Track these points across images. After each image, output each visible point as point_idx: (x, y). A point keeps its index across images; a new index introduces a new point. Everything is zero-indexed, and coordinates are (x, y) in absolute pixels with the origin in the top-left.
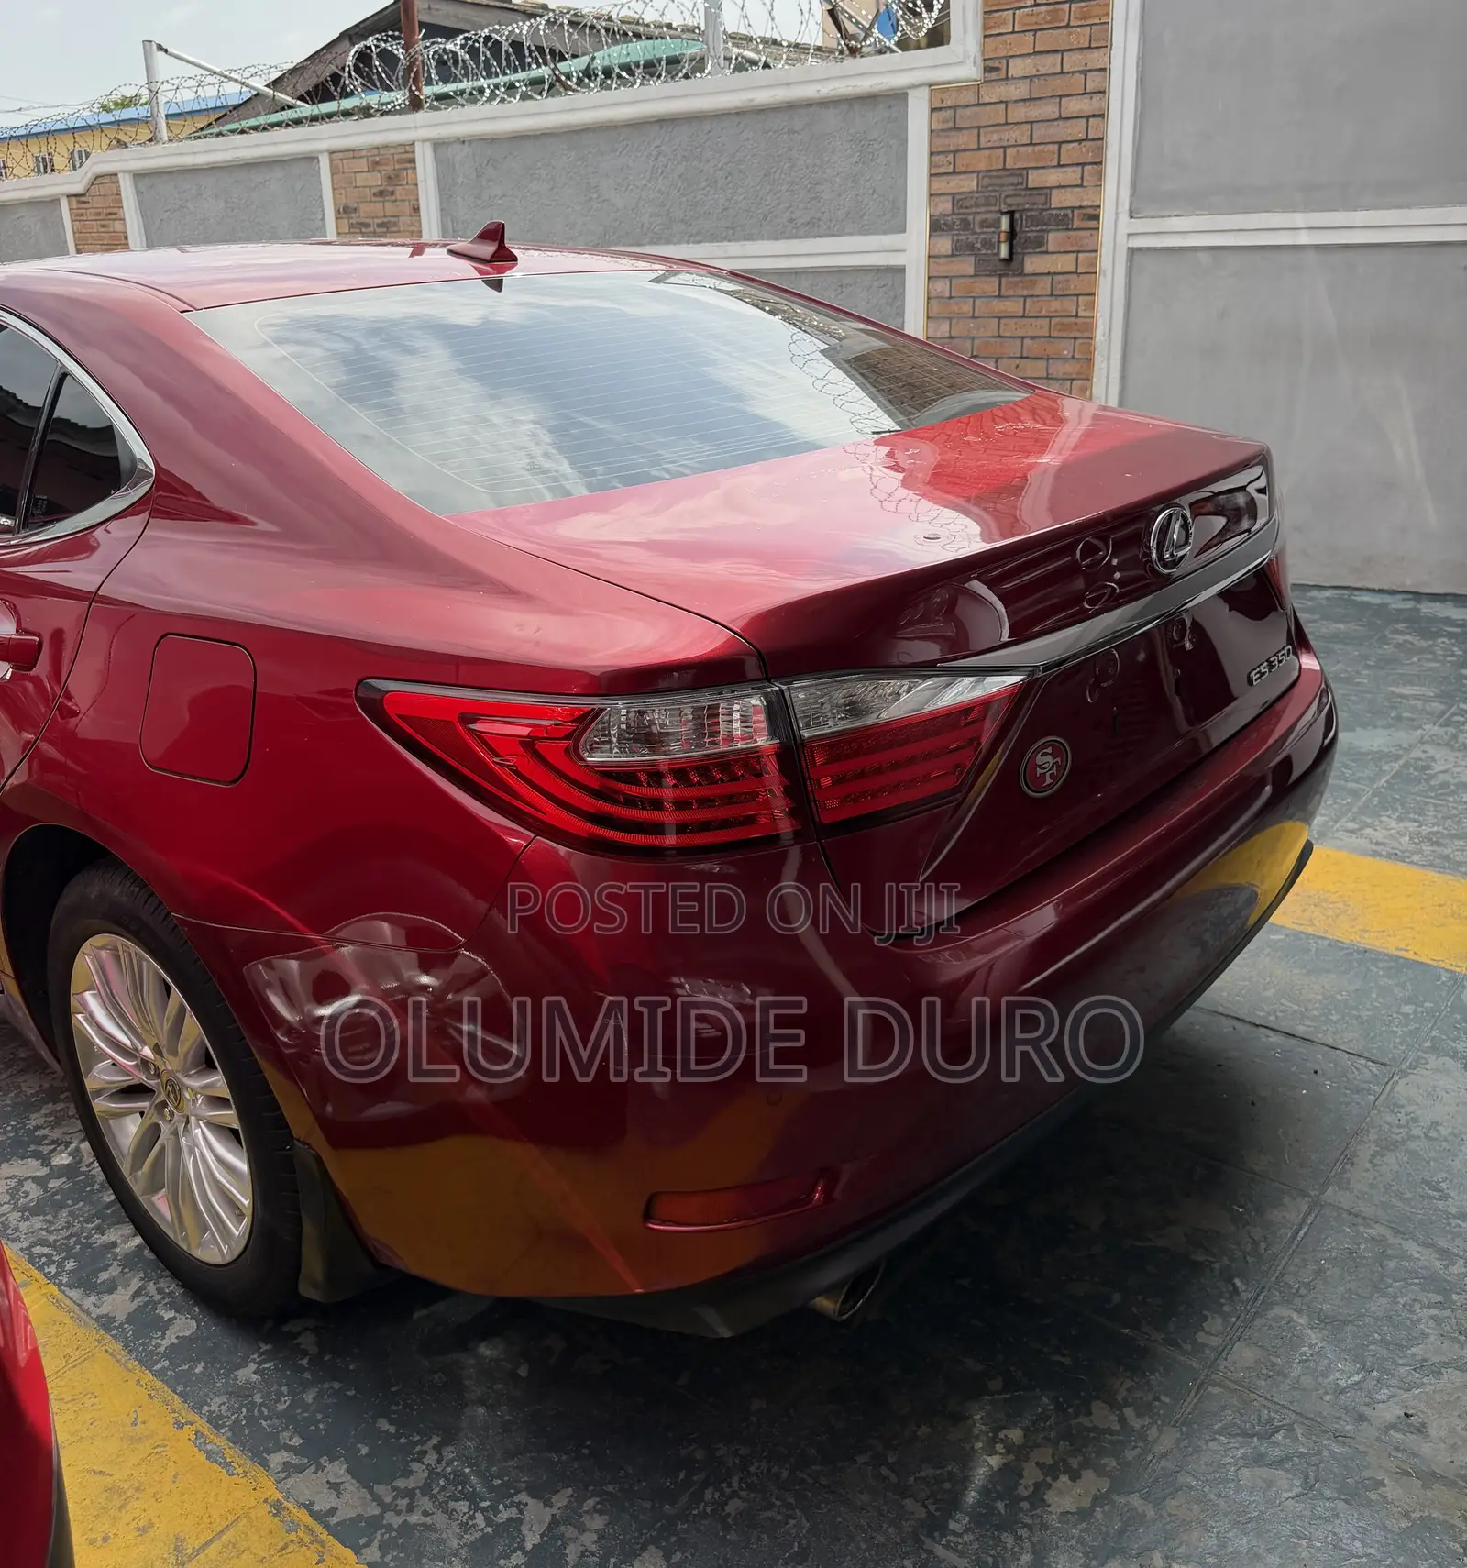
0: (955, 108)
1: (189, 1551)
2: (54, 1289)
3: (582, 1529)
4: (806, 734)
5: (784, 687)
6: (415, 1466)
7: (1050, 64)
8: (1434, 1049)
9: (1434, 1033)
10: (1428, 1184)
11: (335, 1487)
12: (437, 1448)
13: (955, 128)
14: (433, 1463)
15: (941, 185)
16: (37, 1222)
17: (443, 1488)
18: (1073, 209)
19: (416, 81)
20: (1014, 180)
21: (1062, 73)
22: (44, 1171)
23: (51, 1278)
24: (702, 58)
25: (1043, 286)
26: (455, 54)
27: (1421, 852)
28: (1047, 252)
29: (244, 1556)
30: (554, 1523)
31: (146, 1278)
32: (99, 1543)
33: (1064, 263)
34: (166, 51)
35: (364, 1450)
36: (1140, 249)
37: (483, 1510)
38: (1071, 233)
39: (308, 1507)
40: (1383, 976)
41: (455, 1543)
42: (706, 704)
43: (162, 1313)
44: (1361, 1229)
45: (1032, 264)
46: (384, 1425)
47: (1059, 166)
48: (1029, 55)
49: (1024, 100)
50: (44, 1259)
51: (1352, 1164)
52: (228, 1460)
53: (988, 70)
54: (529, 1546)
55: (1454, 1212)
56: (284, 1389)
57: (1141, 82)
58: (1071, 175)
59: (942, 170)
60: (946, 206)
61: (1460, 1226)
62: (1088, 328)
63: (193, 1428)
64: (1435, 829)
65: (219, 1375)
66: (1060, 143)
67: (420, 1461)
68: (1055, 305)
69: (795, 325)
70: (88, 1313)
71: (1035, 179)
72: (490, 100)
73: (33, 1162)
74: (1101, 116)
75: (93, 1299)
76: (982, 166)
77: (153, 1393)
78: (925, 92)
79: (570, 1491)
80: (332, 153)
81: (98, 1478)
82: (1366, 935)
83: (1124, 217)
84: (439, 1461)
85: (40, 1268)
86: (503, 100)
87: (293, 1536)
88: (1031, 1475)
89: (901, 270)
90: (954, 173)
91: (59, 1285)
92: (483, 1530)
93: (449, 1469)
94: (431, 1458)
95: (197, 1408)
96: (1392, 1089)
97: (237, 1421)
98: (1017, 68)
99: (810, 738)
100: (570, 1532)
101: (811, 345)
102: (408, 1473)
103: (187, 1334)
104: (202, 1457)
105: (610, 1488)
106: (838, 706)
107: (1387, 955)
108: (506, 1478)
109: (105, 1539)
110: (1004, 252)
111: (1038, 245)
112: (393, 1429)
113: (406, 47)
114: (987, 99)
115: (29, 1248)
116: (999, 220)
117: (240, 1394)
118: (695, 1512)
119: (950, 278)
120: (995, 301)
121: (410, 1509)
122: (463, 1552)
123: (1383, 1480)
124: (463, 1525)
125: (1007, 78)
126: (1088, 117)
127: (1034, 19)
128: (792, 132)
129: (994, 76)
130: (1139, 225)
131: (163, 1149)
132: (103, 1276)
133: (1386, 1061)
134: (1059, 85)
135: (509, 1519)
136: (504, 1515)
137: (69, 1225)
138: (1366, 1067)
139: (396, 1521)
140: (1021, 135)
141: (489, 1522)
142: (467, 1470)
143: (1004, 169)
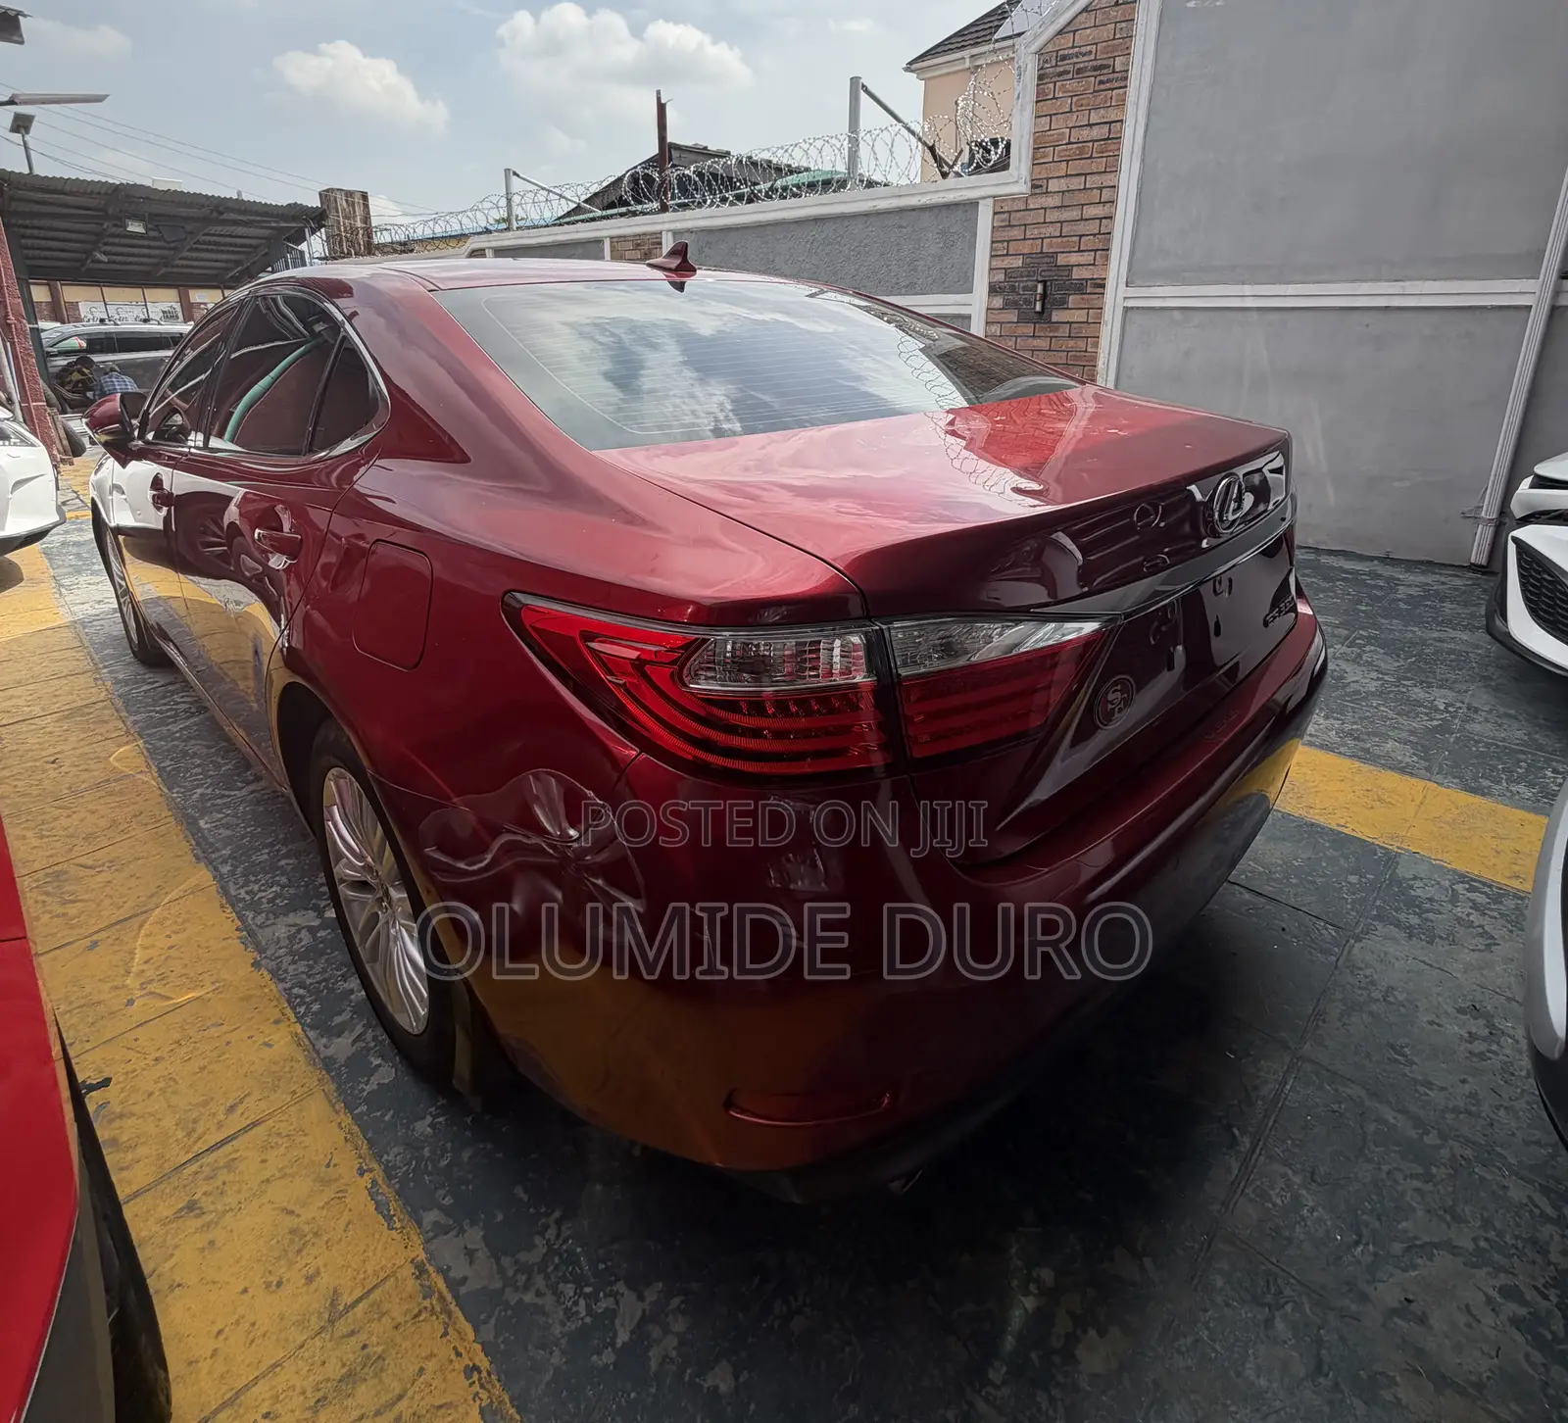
0: (1009, 212)
1: (341, 1308)
2: (298, 1028)
3: (666, 1331)
4: (903, 672)
5: (884, 627)
6: (538, 1240)
7: (1076, 183)
8: (1379, 918)
9: (1378, 903)
10: (1392, 1047)
11: (470, 1254)
12: (559, 1222)
13: (1009, 226)
14: (553, 1238)
15: (997, 263)
16: (302, 966)
17: (556, 1268)
18: (1087, 280)
19: (665, 194)
20: (1046, 260)
21: (1085, 189)
22: (316, 923)
23: (299, 1019)
24: (845, 181)
25: (1064, 331)
26: (690, 177)
27: (1346, 745)
28: (1068, 308)
29: (384, 1320)
30: (643, 1320)
31: (367, 1026)
32: (274, 1288)
33: (1078, 316)
34: (518, 176)
35: (500, 1217)
36: (1132, 308)
37: (587, 1296)
38: (1085, 296)
39: (444, 1272)
40: (1330, 847)
41: (557, 1330)
42: (809, 640)
43: (372, 1059)
44: (1341, 1089)
45: (1057, 316)
46: (520, 1192)
47: (1079, 251)
48: (1063, 177)
49: (1058, 207)
50: (298, 1000)
51: (1324, 1021)
52: (392, 1213)
53: (1034, 187)
54: (619, 1343)
55: (1420, 1078)
56: (449, 1145)
57: (1139, 194)
58: (1088, 258)
59: (1000, 253)
60: (1001, 277)
61: (1427, 1095)
62: (1094, 358)
63: (371, 1175)
64: (1355, 727)
65: (401, 1125)
66: (1081, 236)
67: (542, 1234)
68: (1072, 343)
69: (903, 331)
70: (318, 1053)
71: (1062, 260)
72: (711, 206)
73: (312, 914)
74: (1111, 218)
75: (324, 1040)
76: (1026, 251)
77: (349, 1136)
78: (990, 201)
79: (661, 1284)
80: (612, 238)
81: (289, 1218)
82: (1311, 811)
83: (1122, 286)
84: (558, 1236)
85: (293, 1008)
86: (718, 206)
87: (427, 1303)
88: (1062, 1325)
89: (969, 317)
90: (1007, 255)
91: (303, 1025)
92: (582, 1319)
93: (565, 1247)
94: (551, 1233)
95: (378, 1157)
96: (1349, 952)
97: (406, 1173)
98: (1054, 185)
99: (907, 676)
100: (655, 1331)
101: (914, 345)
102: (531, 1247)
103: (386, 1081)
104: (372, 1206)
105: (695, 1286)
106: (934, 646)
107: (1331, 829)
108: (609, 1264)
109: (279, 1284)
110: (1038, 308)
111: (1062, 304)
112: (525, 1197)
113: (660, 173)
114: (1032, 206)
115: (290, 989)
116: (1036, 287)
117: (413, 1146)
118: (764, 1325)
119: (1001, 323)
120: (1031, 340)
121: (526, 1288)
122: (563, 1341)
123: (1394, 1377)
124: (567, 1310)
125: (1047, 192)
126: (1101, 219)
127: (1067, 153)
128: (901, 227)
129: (1037, 191)
130: (1132, 292)
131: (379, 933)
132: (338, 1020)
133: (1341, 925)
134: (1082, 198)
135: (606, 1309)
136: (602, 1305)
137: (324, 971)
138: (1326, 929)
139: (512, 1297)
140: (1054, 230)
141: (589, 1311)
142: (579, 1250)
143: (1041, 253)
